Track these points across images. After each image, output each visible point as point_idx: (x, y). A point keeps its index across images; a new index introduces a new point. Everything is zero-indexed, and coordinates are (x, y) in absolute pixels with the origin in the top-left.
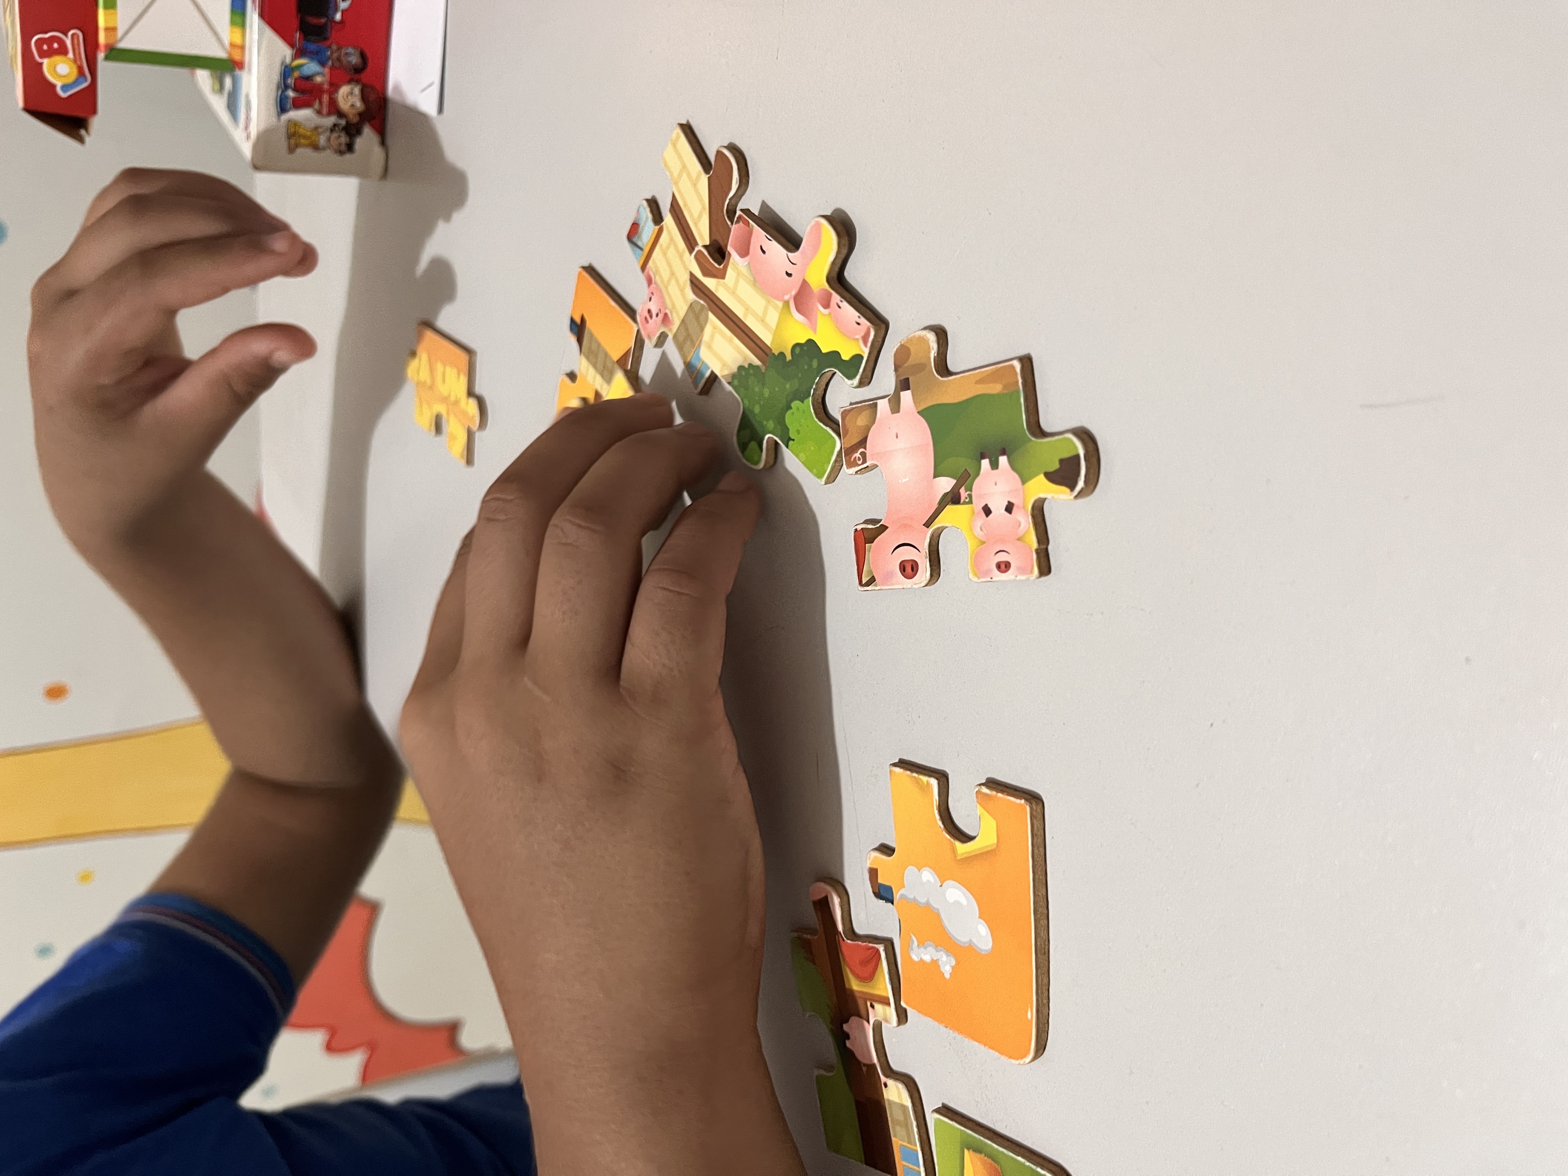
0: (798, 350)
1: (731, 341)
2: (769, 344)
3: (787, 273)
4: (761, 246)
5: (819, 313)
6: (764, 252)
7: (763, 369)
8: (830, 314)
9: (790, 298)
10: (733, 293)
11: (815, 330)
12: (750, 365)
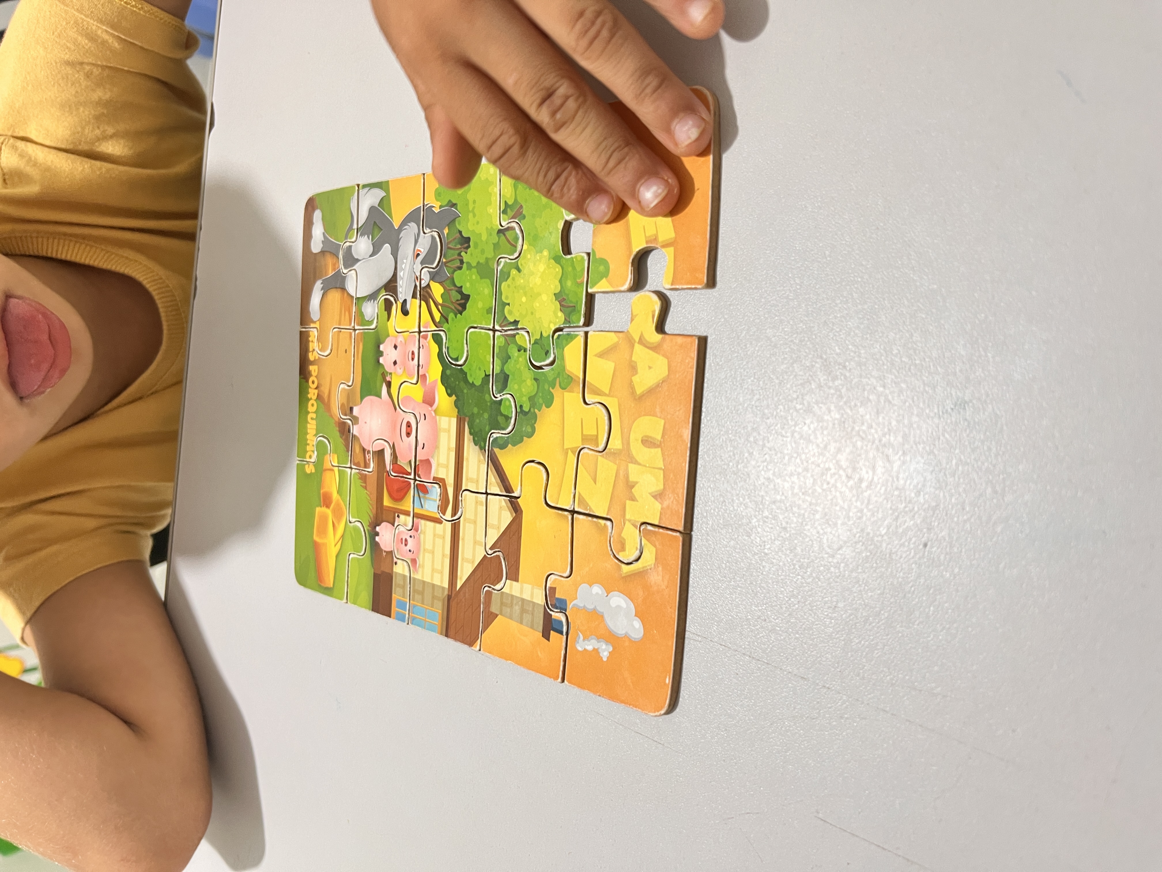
0: (449, 391)
1: (467, 459)
2: (455, 419)
3: (425, 419)
4: (423, 449)
5: (431, 381)
6: (424, 444)
7: (467, 419)
8: (428, 373)
9: (432, 410)
10: (447, 467)
11: (436, 381)
12: (471, 433)
